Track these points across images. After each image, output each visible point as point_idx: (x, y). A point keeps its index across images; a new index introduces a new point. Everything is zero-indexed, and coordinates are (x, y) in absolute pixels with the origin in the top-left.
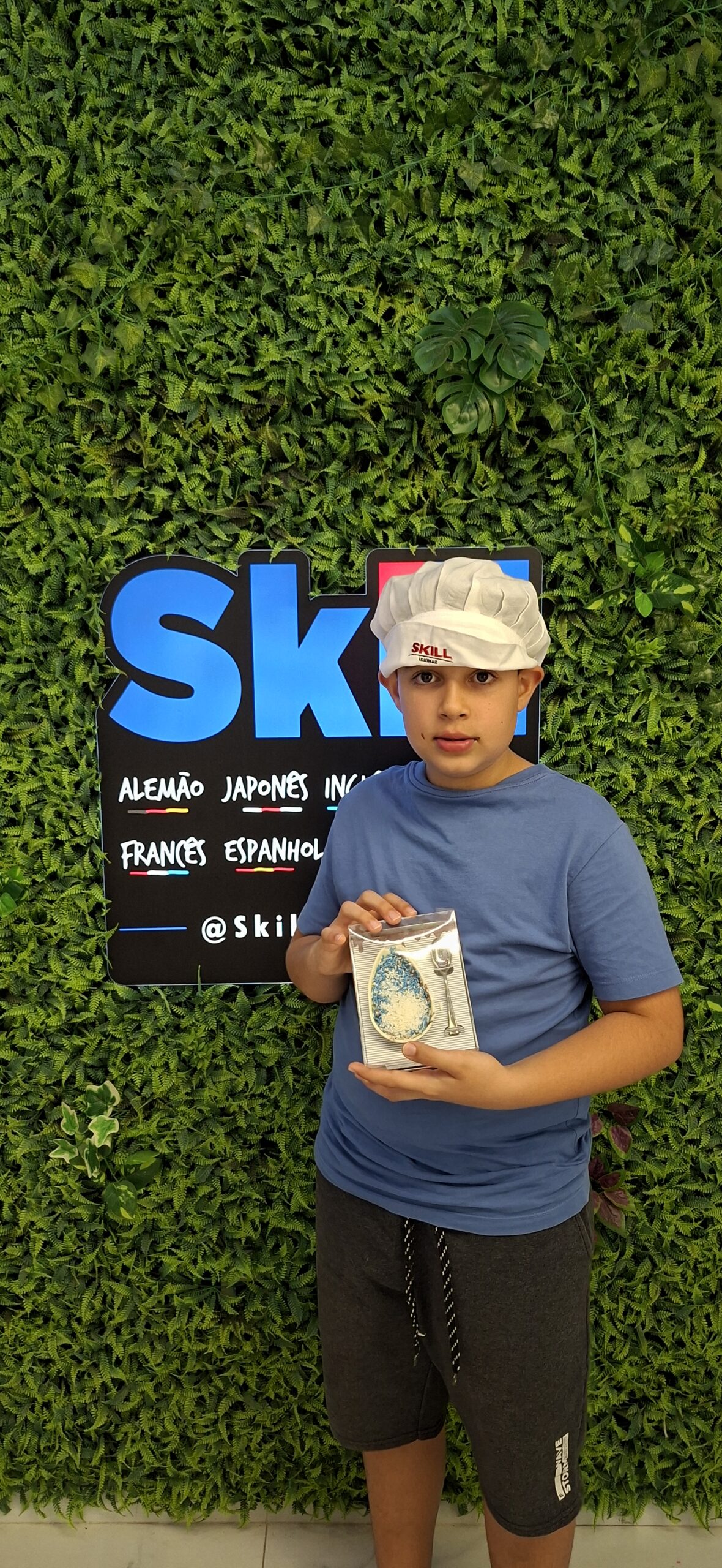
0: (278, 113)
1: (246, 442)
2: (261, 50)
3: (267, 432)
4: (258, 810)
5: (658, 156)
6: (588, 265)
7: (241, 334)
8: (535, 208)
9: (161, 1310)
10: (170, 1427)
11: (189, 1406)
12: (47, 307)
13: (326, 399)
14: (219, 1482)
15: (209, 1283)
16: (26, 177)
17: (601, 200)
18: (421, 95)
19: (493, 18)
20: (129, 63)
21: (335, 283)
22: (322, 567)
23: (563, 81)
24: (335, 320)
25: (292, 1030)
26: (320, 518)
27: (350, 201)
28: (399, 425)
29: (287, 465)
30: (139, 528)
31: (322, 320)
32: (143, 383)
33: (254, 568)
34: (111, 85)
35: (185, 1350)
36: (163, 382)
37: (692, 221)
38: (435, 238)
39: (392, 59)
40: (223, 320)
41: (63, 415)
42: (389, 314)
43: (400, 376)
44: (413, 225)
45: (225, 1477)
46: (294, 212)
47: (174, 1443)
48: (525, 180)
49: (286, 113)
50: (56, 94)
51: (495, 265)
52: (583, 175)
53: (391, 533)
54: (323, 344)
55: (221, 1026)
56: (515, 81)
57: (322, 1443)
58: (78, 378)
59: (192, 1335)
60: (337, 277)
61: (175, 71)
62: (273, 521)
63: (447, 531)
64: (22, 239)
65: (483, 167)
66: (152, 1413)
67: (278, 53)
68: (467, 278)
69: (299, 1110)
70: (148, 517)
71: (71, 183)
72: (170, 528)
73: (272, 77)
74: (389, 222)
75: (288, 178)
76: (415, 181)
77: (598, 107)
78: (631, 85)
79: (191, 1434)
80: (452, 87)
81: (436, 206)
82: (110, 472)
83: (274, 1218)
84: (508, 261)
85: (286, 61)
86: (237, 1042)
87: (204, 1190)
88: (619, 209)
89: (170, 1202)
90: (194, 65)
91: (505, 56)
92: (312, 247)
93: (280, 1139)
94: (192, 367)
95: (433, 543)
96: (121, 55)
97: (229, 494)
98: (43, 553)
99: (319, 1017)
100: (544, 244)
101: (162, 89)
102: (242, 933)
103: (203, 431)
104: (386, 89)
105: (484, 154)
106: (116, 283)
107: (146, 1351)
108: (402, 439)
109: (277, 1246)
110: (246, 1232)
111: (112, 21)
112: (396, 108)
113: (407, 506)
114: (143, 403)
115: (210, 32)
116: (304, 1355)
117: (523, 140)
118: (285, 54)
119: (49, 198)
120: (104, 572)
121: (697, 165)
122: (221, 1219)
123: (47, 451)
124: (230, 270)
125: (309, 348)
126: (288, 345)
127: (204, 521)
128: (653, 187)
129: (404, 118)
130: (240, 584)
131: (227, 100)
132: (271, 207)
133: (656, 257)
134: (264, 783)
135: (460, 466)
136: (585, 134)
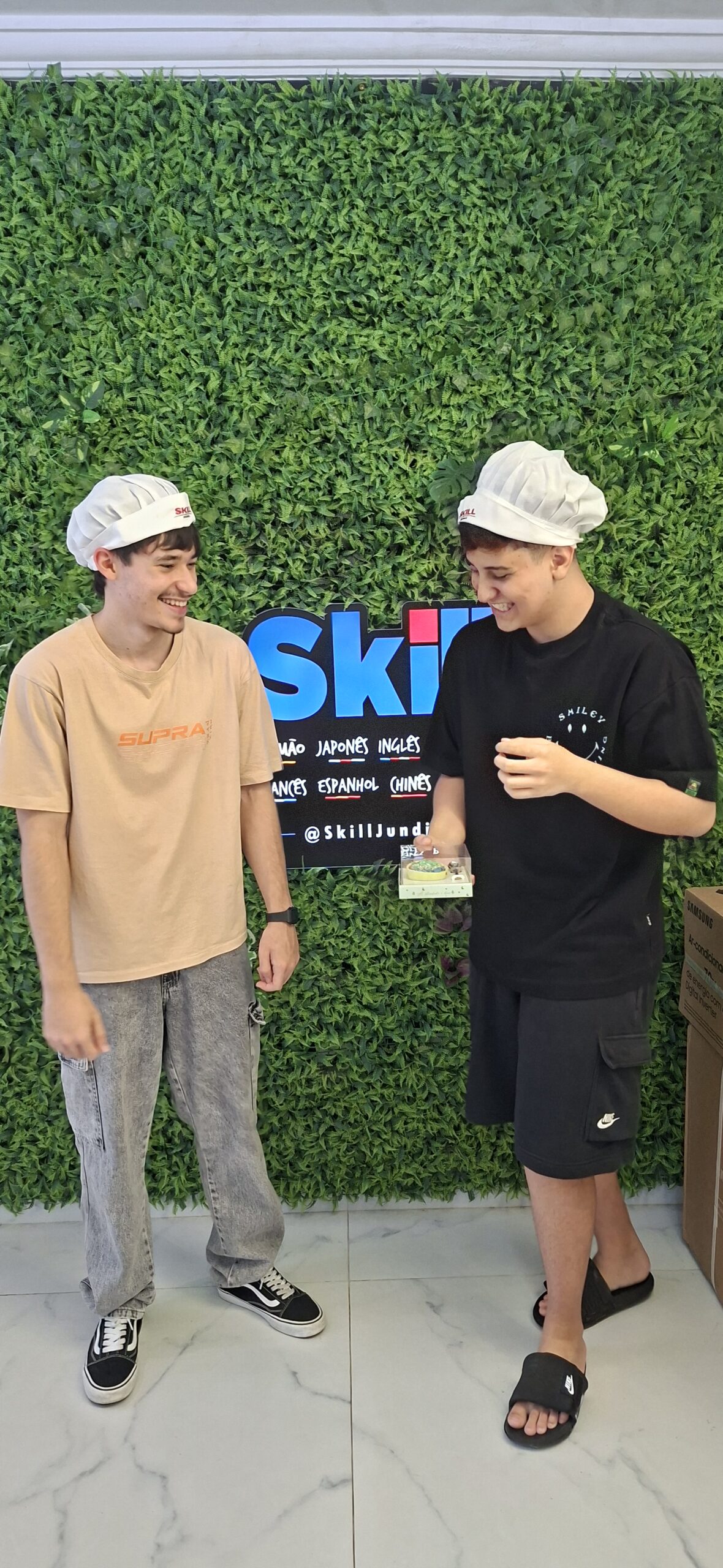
0: (345, 345)
1: (328, 539)
2: (334, 308)
3: (341, 533)
4: (338, 761)
5: (571, 367)
6: (530, 432)
7: (326, 477)
8: (499, 399)
9: (284, 1068)
10: (288, 1143)
11: (301, 1131)
12: (209, 460)
13: (377, 513)
14: (320, 1178)
15: (314, 1050)
16: (195, 385)
17: (537, 395)
18: (430, 333)
19: (471, 287)
20: (255, 316)
21: (381, 446)
22: (374, 613)
23: (515, 324)
24: (381, 468)
25: (361, 895)
26: (373, 583)
27: (389, 396)
28: (420, 528)
29: (352, 552)
30: (264, 591)
31: (373, 467)
32: (267, 505)
33: (335, 615)
34: (244, 328)
35: (298, 1094)
36: (279, 505)
37: (592, 405)
38: (440, 418)
39: (412, 312)
40: (314, 468)
41: (218, 526)
42: (414, 462)
43: (421, 500)
44: (427, 411)
45: (324, 1177)
46: (356, 404)
47: (291, 1154)
48: (493, 383)
49: (349, 344)
50: (212, 336)
51: (475, 433)
52: (527, 379)
53: (416, 591)
54: (374, 482)
55: (317, 895)
56: (485, 323)
57: (384, 1151)
58: (227, 503)
59: (304, 1082)
60: (381, 441)
61: (282, 319)
62: (344, 585)
63: (451, 589)
64: (192, 422)
65: (467, 376)
66: (276, 1137)
67: (344, 310)
68: (458, 440)
69: (365, 944)
70: (270, 585)
71: (222, 388)
72: (283, 592)
73: (340, 323)
74: (412, 409)
75: (352, 384)
76: (426, 386)
77: (534, 338)
78: (554, 326)
79: (302, 1148)
80: (448, 328)
81: (440, 397)
82: (247, 559)
83: (353, 1009)
84: (483, 431)
85: (348, 314)
86: (327, 903)
87: (308, 995)
88: (548, 399)
89: (288, 1003)
90: (294, 316)
91: (478, 310)
92: (367, 424)
93: (355, 962)
94: (296, 496)
95: (442, 597)
96: (250, 311)
97: (319, 570)
98: (207, 608)
99: (377, 886)
100: (504, 420)
101: (276, 330)
102: (329, 836)
103: (302, 533)
104: (408, 330)
105: (467, 370)
106: (251, 447)
107: (272, 1095)
108: (422, 536)
109: (354, 1027)
110: (335, 1018)
111: (246, 294)
112: (415, 341)
113: (425, 575)
114: (267, 517)
115: (304, 298)
116: (371, 1092)
117: (491, 358)
118: (348, 309)
119: (208, 397)
120: (243, 619)
121: (594, 373)
122: (319, 1012)
123: (210, 548)
124: (318, 439)
125: (366, 484)
126: (353, 482)
127: (302, 586)
128: (568, 384)
129: (420, 347)
130: (326, 625)
131: (314, 338)
132: (342, 402)
133: (571, 426)
134: (341, 744)
135: (456, 552)
136: (527, 354)
